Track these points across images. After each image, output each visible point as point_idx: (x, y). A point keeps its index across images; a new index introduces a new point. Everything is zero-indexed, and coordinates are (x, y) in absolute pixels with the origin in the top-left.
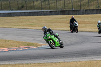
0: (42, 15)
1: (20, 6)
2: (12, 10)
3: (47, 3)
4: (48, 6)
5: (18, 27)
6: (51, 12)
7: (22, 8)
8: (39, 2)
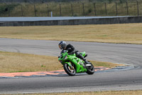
0: (117, 23)
1: (87, 10)
2: (76, 16)
3: (124, 5)
4: (125, 10)
5: (84, 40)
6: (129, 18)
7: (89, 12)
8: (113, 4)
